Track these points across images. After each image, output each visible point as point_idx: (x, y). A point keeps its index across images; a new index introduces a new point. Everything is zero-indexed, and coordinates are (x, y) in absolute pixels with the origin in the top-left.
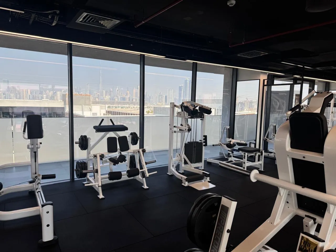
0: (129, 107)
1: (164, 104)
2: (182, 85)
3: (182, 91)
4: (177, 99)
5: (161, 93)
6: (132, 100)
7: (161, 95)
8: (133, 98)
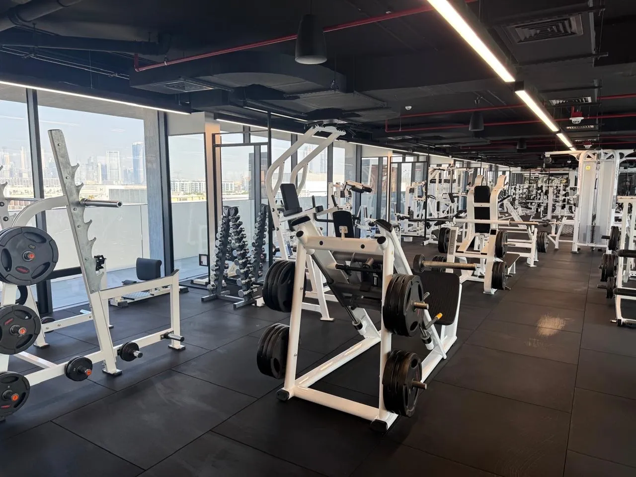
0: (14, 191)
1: (100, 182)
2: (139, 143)
3: (139, 155)
4: (129, 171)
5: (90, 157)
6: (21, 175)
7: (92, 163)
8: (20, 170)
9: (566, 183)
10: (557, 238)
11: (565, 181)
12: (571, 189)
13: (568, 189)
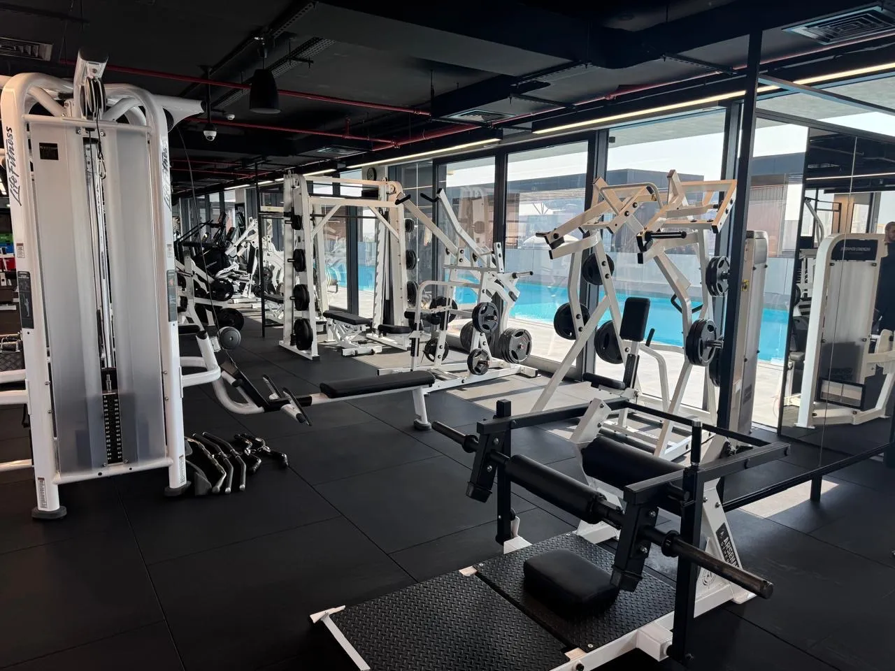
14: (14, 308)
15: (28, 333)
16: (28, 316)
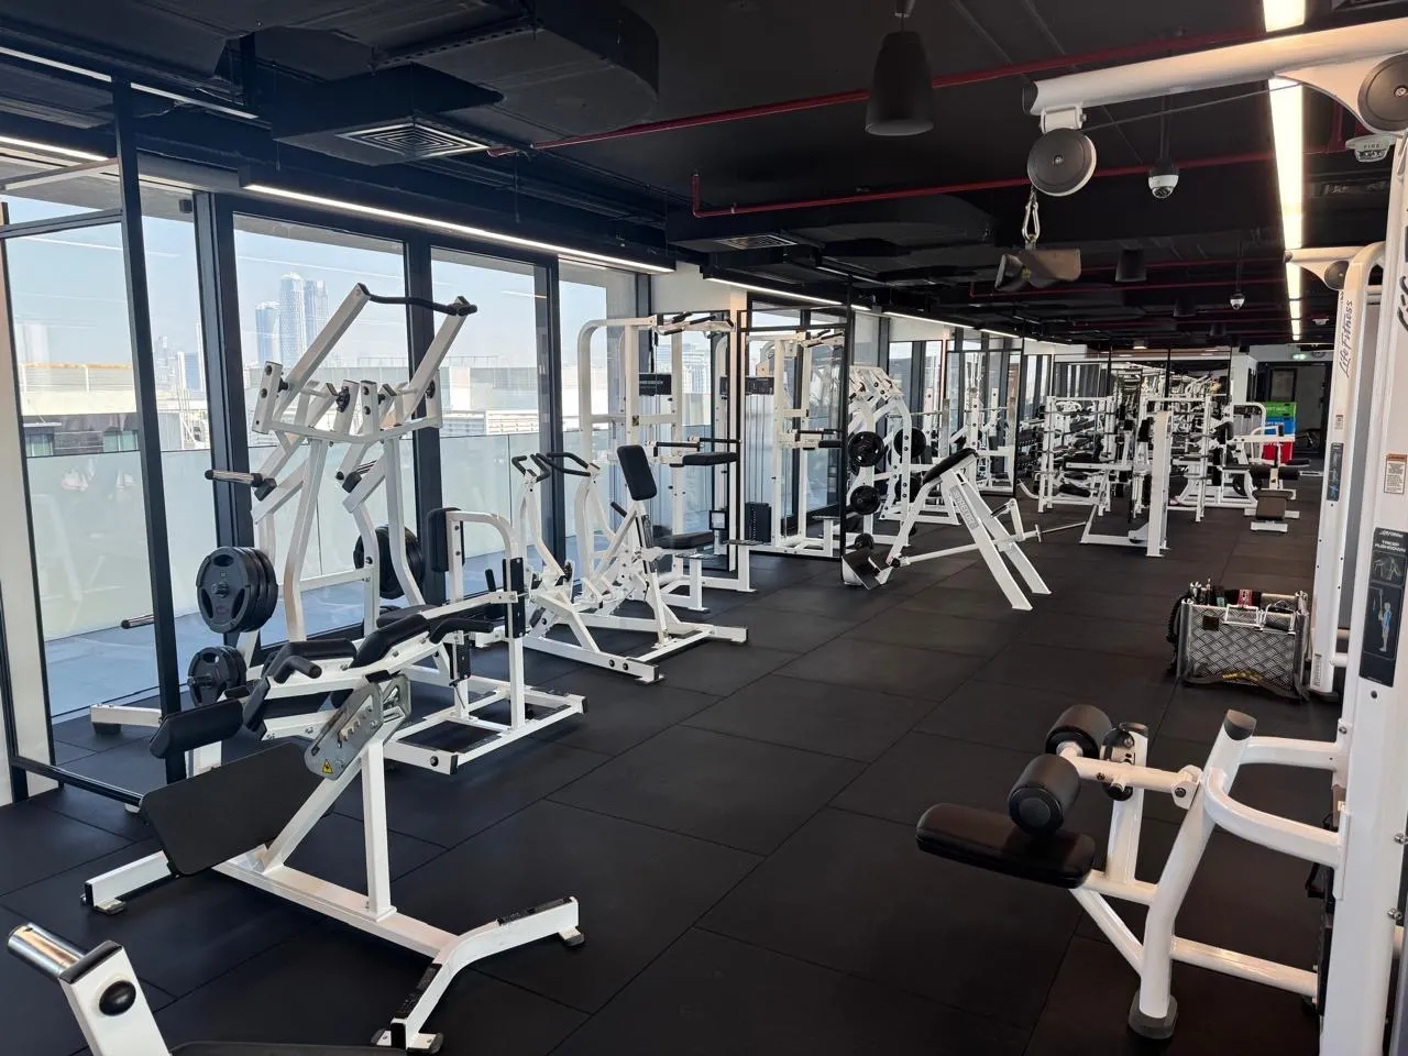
9: (1218, 391)
10: (1159, 921)
11: (1217, 386)
12: (1238, 410)
13: (1228, 409)
14: (1283, 528)
15: (1374, 695)
16: (1384, 649)
